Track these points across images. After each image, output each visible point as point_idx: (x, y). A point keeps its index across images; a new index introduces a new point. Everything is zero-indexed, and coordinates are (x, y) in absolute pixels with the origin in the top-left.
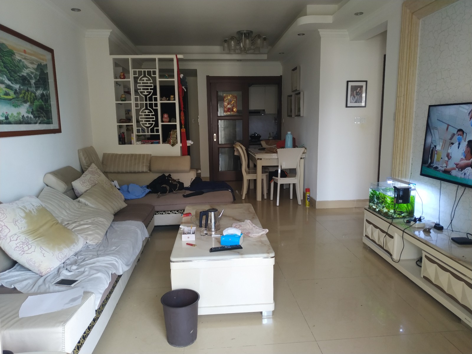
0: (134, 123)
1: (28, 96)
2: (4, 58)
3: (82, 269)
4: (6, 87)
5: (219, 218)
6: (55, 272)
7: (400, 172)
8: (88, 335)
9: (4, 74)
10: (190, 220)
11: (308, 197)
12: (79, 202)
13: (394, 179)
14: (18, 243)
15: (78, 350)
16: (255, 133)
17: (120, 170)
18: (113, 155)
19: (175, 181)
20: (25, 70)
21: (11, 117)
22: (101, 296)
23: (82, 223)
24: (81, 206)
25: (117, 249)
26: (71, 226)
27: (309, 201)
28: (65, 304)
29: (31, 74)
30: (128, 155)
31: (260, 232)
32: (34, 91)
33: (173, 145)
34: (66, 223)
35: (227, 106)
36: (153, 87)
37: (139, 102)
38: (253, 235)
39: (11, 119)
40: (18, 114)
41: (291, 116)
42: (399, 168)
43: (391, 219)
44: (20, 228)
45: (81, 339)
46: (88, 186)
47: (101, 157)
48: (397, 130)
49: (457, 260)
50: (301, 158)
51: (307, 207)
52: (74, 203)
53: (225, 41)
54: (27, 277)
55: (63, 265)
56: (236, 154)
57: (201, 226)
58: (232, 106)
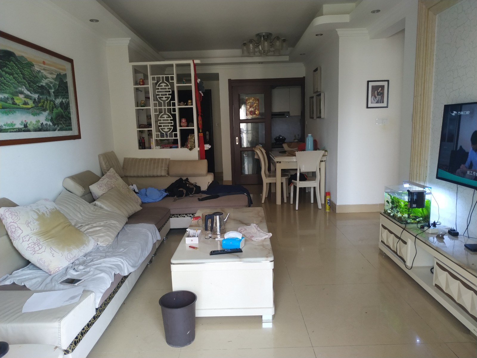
0: (153, 128)
1: (47, 105)
2: (24, 70)
3: (88, 269)
4: (25, 97)
5: (225, 221)
6: (63, 272)
7: (418, 175)
8: (87, 331)
9: (23, 85)
10: (197, 223)
11: (328, 201)
12: (95, 205)
13: (411, 183)
14: (30, 244)
15: (75, 345)
16: (280, 136)
17: (139, 174)
18: (133, 159)
19: (192, 184)
20: (44, 81)
21: (30, 125)
22: (101, 295)
23: (94, 225)
24: (96, 209)
25: (125, 250)
26: (84, 228)
27: (329, 205)
28: (64, 302)
29: (50, 84)
30: (147, 159)
31: (264, 236)
32: (53, 99)
33: (191, 149)
34: (80, 225)
35: (249, 109)
36: (171, 93)
37: (158, 108)
38: (255, 239)
39: (30, 127)
40: (36, 121)
41: (313, 118)
42: (417, 171)
43: (405, 224)
44: (32, 230)
45: (78, 335)
46: (105, 190)
47: (121, 161)
48: (414, 131)
49: (465, 268)
50: (321, 161)
51: (328, 211)
52: (89, 207)
53: (245, 44)
54: (37, 276)
55: (71, 265)
56: (256, 157)
57: (206, 229)
58: (255, 108)
